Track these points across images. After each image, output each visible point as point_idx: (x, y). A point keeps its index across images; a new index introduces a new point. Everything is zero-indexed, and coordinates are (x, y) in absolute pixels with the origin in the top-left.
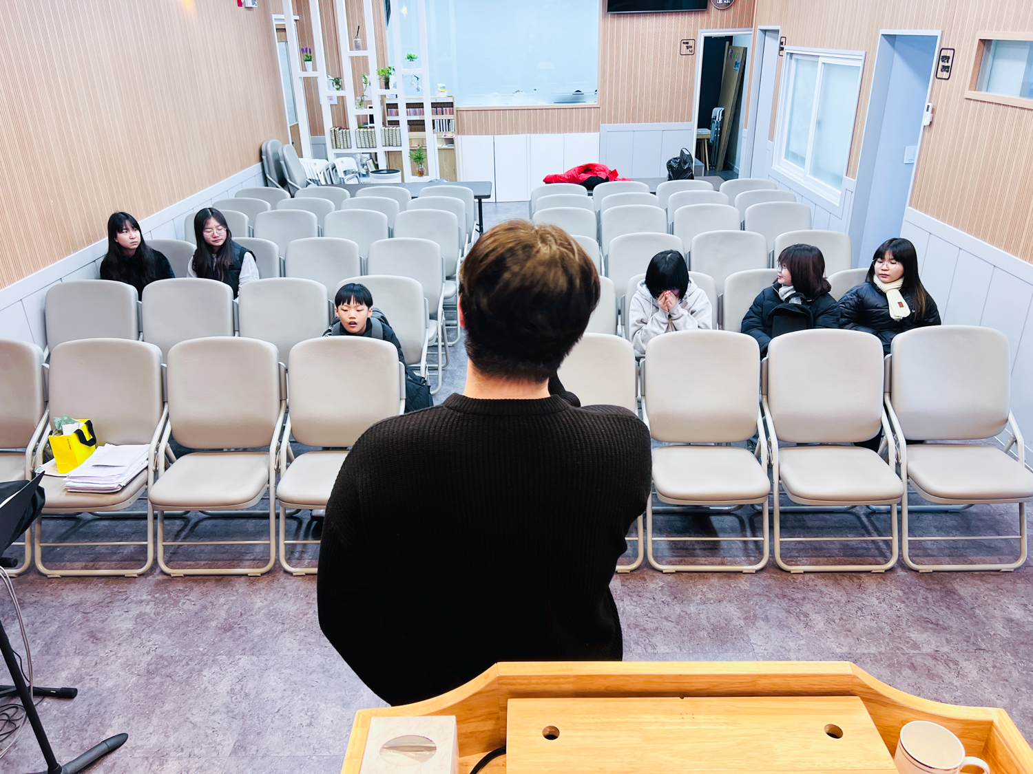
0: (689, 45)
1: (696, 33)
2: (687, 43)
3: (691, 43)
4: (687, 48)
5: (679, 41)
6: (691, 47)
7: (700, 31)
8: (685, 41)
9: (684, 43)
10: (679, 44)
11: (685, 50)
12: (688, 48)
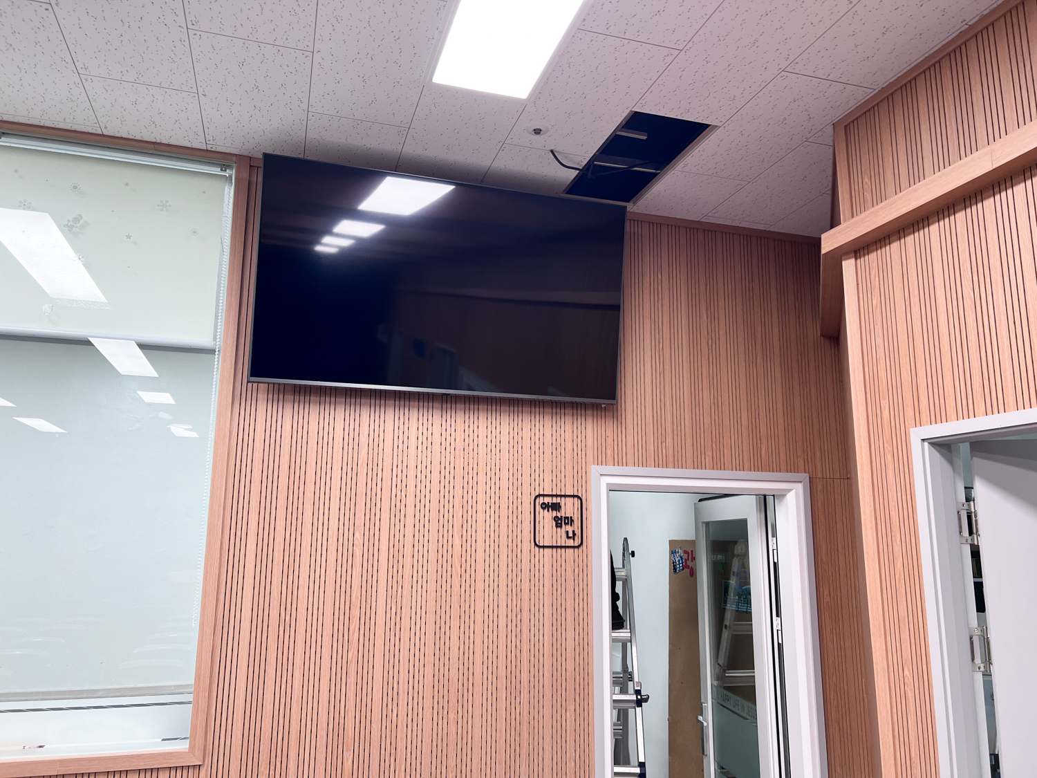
0: (561, 514)
1: (582, 476)
2: (556, 507)
3: (569, 508)
4: (559, 522)
5: (527, 500)
6: (569, 521)
7: (595, 470)
8: (547, 500)
9: (545, 506)
10: (527, 508)
11: (548, 532)
12: (559, 525)
